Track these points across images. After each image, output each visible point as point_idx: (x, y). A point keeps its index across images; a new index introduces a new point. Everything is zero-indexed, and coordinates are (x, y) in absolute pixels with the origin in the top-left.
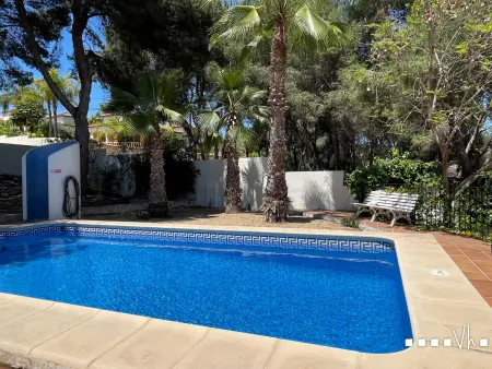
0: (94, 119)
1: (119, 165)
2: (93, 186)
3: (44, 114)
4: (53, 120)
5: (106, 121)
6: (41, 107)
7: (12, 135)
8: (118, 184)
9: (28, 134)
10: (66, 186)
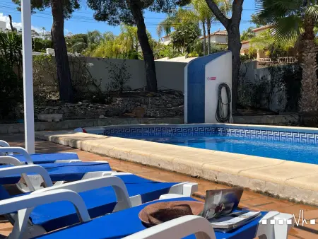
0: (245, 35)
1: (269, 78)
2: (242, 100)
3: (199, 35)
4: (207, 40)
5: (258, 35)
6: (197, 28)
7: (172, 57)
8: (268, 98)
9: (186, 54)
10: (219, 93)
